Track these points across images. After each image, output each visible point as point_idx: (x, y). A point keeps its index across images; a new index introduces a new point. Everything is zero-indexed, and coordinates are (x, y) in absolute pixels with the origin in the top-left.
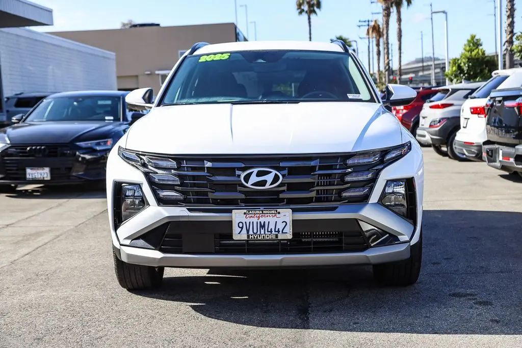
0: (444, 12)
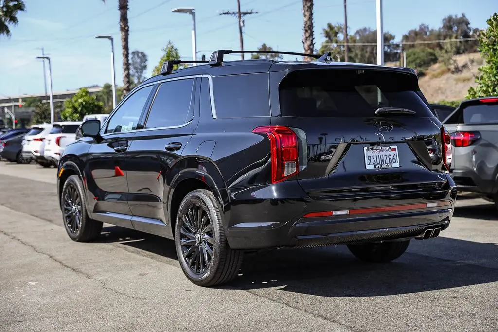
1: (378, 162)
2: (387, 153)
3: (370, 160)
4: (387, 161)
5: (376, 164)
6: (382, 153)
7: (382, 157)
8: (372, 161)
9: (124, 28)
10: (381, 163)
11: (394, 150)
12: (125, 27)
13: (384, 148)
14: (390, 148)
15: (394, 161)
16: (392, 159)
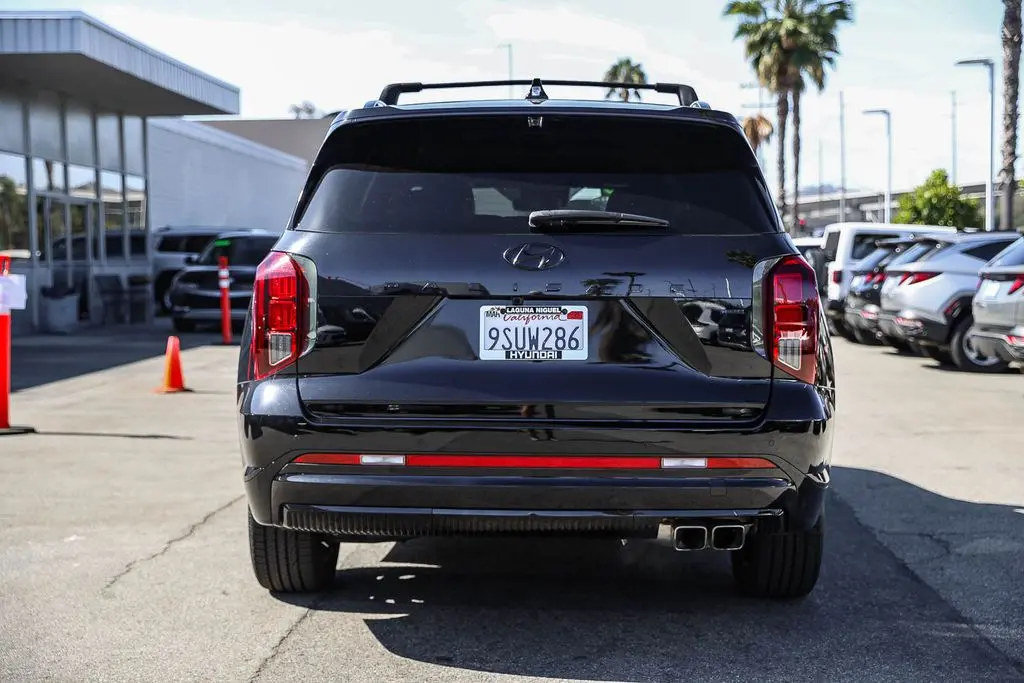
0: (884, 112)
1: (520, 345)
2: (554, 324)
3: (496, 339)
4: (551, 343)
5: (514, 348)
6: (534, 324)
7: (533, 333)
8: (502, 340)
9: (1012, 39)
10: (527, 348)
11: (577, 315)
12: (1013, 36)
13: (543, 310)
14: (564, 312)
15: (573, 344)
16: (567, 339)
